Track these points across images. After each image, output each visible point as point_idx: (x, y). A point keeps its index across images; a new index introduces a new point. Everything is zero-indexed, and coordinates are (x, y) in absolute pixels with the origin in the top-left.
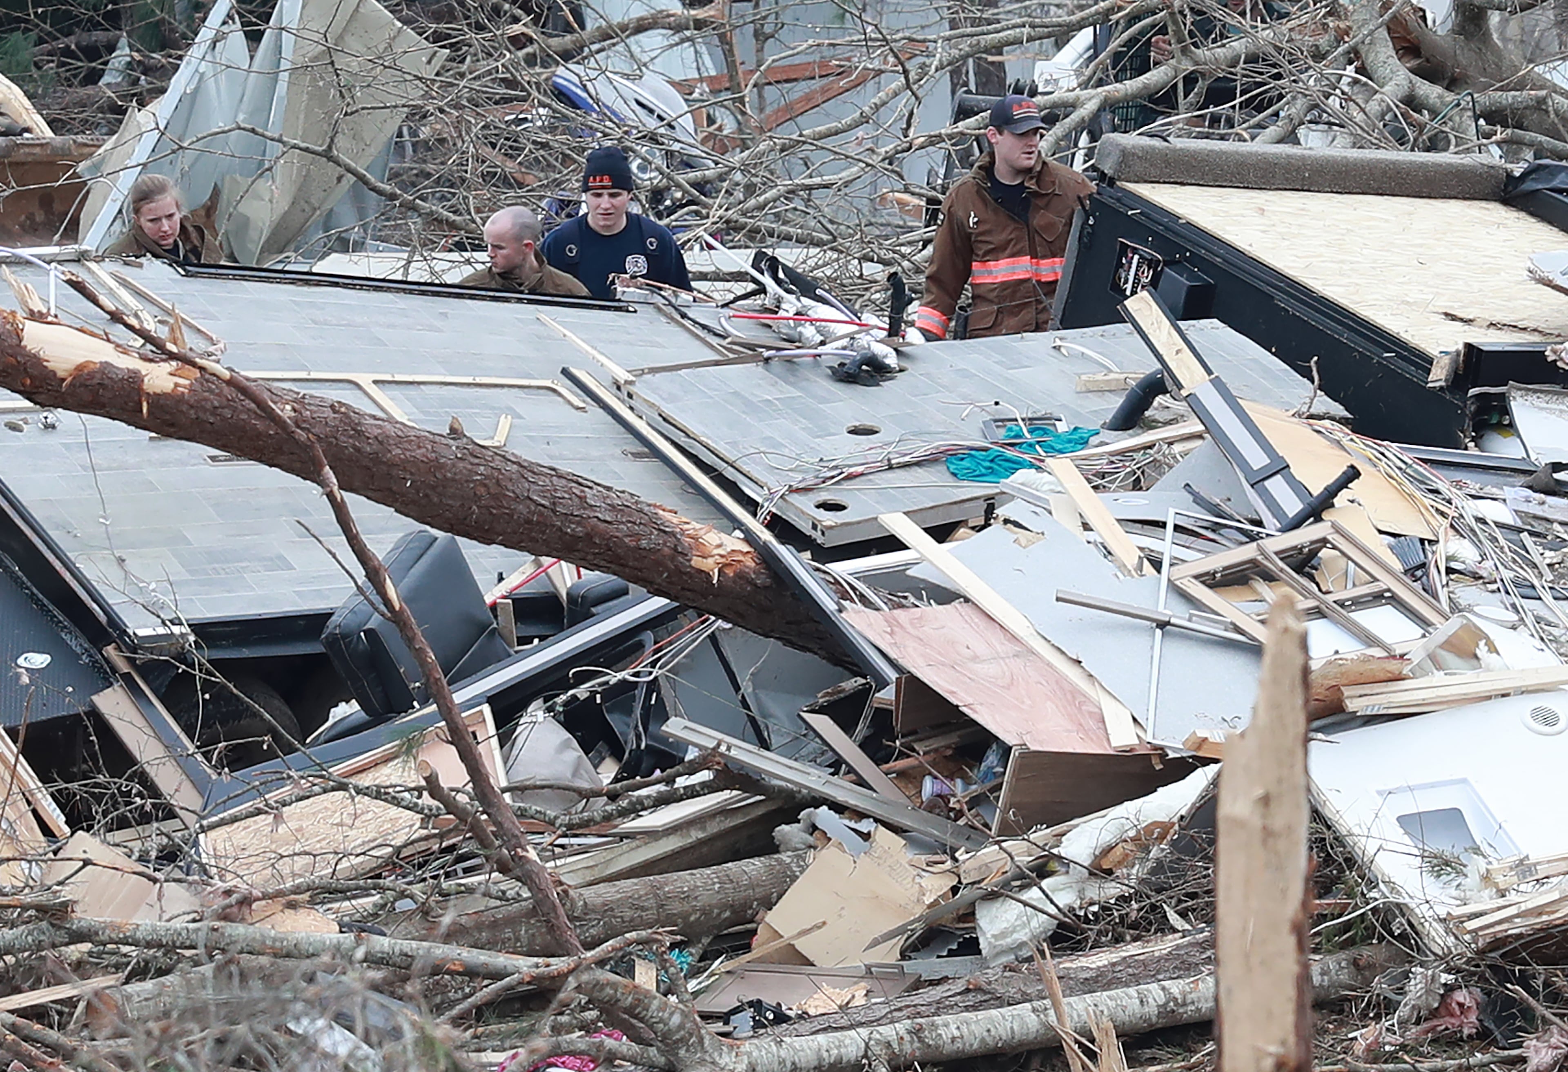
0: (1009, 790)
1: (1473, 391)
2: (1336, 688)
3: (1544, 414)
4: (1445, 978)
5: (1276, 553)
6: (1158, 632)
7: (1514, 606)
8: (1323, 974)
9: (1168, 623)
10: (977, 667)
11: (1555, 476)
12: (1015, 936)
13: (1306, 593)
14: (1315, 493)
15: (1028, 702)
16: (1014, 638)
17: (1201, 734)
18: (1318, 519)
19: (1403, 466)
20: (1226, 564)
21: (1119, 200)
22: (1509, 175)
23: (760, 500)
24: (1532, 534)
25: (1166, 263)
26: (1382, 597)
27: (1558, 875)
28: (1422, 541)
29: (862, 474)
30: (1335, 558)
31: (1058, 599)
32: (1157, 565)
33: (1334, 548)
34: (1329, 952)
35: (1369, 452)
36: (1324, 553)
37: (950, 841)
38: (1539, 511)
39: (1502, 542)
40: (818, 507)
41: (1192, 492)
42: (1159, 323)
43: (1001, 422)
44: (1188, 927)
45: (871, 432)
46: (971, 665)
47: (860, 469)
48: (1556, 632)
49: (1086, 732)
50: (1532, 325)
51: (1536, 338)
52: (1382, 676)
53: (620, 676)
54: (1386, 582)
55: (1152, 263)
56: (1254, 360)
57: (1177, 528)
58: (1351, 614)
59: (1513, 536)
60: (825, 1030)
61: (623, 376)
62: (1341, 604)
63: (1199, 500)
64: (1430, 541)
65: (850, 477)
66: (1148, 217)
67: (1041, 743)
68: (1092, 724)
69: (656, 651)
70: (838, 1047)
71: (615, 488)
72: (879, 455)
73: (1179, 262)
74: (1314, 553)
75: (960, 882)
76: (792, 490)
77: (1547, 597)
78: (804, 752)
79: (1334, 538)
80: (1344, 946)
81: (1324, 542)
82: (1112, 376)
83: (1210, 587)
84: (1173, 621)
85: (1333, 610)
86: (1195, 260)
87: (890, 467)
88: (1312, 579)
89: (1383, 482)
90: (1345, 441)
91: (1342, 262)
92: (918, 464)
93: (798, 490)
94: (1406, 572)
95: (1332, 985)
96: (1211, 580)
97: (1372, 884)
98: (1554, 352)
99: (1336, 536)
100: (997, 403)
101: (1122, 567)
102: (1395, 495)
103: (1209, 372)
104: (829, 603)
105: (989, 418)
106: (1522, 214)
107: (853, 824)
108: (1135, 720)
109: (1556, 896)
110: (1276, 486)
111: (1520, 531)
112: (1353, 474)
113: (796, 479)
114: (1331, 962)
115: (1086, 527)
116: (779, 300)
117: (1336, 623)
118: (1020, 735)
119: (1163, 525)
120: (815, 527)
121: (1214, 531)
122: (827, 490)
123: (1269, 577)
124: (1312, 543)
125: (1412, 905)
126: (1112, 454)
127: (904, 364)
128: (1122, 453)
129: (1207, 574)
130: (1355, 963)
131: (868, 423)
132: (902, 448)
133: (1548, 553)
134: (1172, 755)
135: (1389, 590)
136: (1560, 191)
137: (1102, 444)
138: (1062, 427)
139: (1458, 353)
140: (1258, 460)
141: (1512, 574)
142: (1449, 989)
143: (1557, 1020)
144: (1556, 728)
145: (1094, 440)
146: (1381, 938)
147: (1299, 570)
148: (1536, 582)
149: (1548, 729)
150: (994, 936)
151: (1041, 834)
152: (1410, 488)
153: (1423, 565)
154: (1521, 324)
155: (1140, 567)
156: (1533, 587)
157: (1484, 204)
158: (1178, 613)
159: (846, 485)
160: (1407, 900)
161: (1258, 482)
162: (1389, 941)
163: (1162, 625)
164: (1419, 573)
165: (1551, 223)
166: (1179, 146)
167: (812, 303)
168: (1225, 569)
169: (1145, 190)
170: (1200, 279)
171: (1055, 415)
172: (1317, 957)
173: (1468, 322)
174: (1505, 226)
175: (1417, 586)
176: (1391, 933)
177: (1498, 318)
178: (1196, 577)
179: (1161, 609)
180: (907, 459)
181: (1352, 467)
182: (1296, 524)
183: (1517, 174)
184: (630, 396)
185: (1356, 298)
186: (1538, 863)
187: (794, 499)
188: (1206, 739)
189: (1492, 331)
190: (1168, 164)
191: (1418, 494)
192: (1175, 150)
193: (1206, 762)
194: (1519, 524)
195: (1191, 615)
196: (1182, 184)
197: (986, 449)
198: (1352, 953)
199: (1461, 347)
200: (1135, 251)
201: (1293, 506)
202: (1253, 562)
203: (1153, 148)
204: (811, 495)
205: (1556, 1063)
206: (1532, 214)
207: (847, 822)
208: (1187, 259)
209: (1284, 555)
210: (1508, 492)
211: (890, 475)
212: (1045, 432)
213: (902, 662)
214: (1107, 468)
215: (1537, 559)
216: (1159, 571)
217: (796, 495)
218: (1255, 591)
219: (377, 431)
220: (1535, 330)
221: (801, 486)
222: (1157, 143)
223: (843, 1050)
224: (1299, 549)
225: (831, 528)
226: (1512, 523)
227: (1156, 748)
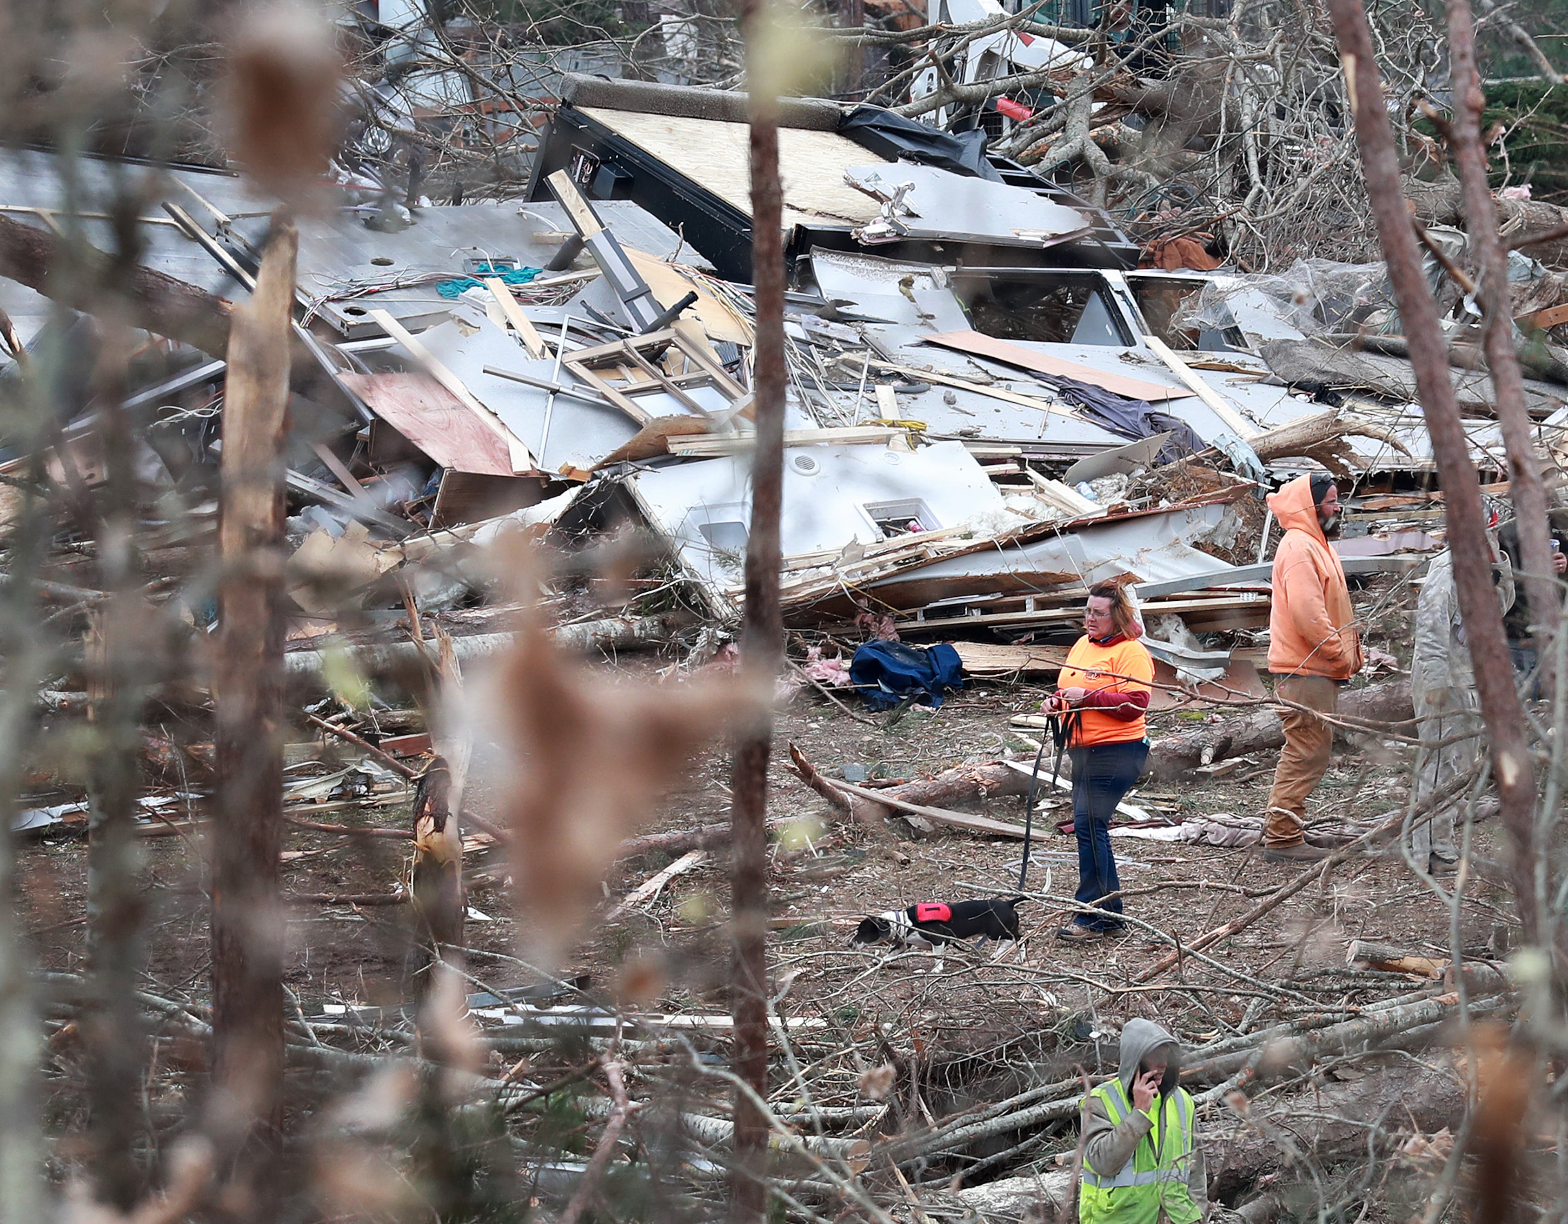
0: (441, 498)
1: (799, 257)
2: (663, 438)
3: (835, 268)
4: (721, 634)
5: (636, 348)
6: (551, 396)
7: (798, 392)
8: (641, 629)
9: (558, 391)
10: (426, 415)
11: (838, 309)
12: (440, 597)
13: (655, 376)
14: (667, 309)
15: (459, 440)
16: (454, 397)
17: (571, 464)
18: (668, 327)
19: (734, 297)
20: (601, 353)
21: (574, 118)
22: (843, 114)
23: (307, 305)
24: (817, 346)
25: (602, 162)
26: (707, 380)
27: (804, 568)
28: (740, 347)
29: (378, 291)
30: (676, 354)
31: (484, 371)
32: (554, 352)
33: (676, 346)
34: (647, 615)
35: (711, 286)
36: (670, 350)
37: (401, 531)
38: (823, 331)
39: (796, 350)
40: (346, 311)
41: (586, 306)
42: (571, 191)
43: (477, 261)
44: (551, 593)
45: (388, 263)
46: (421, 413)
47: (377, 288)
48: (825, 411)
49: (496, 461)
50: (846, 215)
51: (848, 223)
52: (694, 430)
53: (190, 413)
54: (710, 370)
55: (593, 162)
56: (654, 229)
57: (570, 329)
58: (685, 392)
59: (804, 347)
60: (297, 650)
61: (222, 217)
62: (678, 384)
63: (590, 312)
64: (746, 347)
65: (370, 293)
66: (592, 130)
67: (464, 466)
68: (501, 456)
69: (216, 398)
70: (305, 662)
71: (190, 283)
72: (389, 280)
73: (611, 162)
74: (662, 350)
75: (405, 559)
76: (329, 300)
77: (822, 388)
78: (316, 472)
79: (676, 340)
80: (656, 611)
81: (669, 342)
82: (554, 234)
83: (590, 369)
84: (562, 389)
85: (672, 388)
86: (622, 161)
87: (398, 288)
88: (661, 367)
89: (717, 306)
90: (695, 278)
91: (721, 167)
92: (417, 286)
93: (333, 300)
94: (725, 366)
95: (648, 636)
96: (590, 364)
97: (677, 568)
98: (856, 233)
99: (678, 338)
100: (475, 248)
101: (531, 353)
102: (726, 315)
103: (602, 226)
104: (331, 369)
105: (468, 258)
106: (850, 142)
107: (337, 518)
108: (530, 454)
109: (799, 582)
110: (641, 304)
111: (810, 344)
112: (693, 297)
113: (332, 293)
114: (647, 622)
115: (510, 326)
116: (338, 174)
117: (672, 396)
118: (450, 461)
119: (560, 326)
120: (343, 325)
121: (599, 333)
122: (353, 300)
123: (631, 365)
124: (661, 342)
125: (703, 583)
126: (547, 286)
127: (415, 219)
128: (556, 285)
129: (588, 360)
130: (663, 623)
131: (386, 257)
132: (407, 275)
133: (827, 360)
134: (553, 479)
135: (711, 376)
136: (875, 127)
137: (543, 279)
138: (517, 266)
139: (791, 230)
140: (630, 286)
141: (799, 372)
142: (725, 642)
143: (796, 666)
144: (812, 471)
145: (537, 277)
146: (679, 604)
147: (652, 361)
148: (815, 378)
149: (806, 471)
150: (426, 597)
151: (460, 529)
152: (737, 312)
153: (737, 362)
154: (838, 214)
155: (543, 353)
156: (813, 380)
157: (824, 134)
158: (566, 385)
159: (366, 298)
160: (701, 580)
161: (629, 300)
162: (684, 608)
163: (554, 392)
164: (735, 366)
165: (868, 148)
166: (617, 83)
167: (358, 176)
168: (601, 357)
169: (591, 112)
170: (624, 174)
171: (513, 258)
172: (638, 618)
173: (802, 211)
174: (837, 149)
175: (733, 376)
176: (688, 604)
177: (823, 208)
178: (580, 361)
179: (554, 381)
180: (409, 282)
181: (692, 293)
182: (654, 328)
183: (848, 113)
184: (226, 232)
185: (727, 191)
186: (791, 560)
187: (331, 306)
188: (574, 468)
189: (818, 217)
190: (608, 96)
191: (741, 316)
192: (614, 86)
193: (574, 484)
194: (809, 339)
195: (574, 387)
196: (617, 110)
197: (464, 278)
198: (663, 615)
199: (793, 227)
200: (582, 153)
201: (650, 317)
202: (620, 353)
203: (598, 84)
204: (342, 304)
205: (793, 694)
206: (856, 142)
207: (333, 516)
208: (616, 160)
209: (641, 349)
210: (804, 318)
211: (397, 293)
212: (505, 269)
213: (375, 409)
214: (545, 295)
215: (818, 363)
216: (555, 355)
217: (331, 303)
218: (620, 373)
219: (25, 236)
220: (848, 219)
221: (336, 297)
222: (601, 81)
223: (308, 664)
224: (651, 346)
225: (353, 326)
226: (804, 338)
227: (543, 473)
